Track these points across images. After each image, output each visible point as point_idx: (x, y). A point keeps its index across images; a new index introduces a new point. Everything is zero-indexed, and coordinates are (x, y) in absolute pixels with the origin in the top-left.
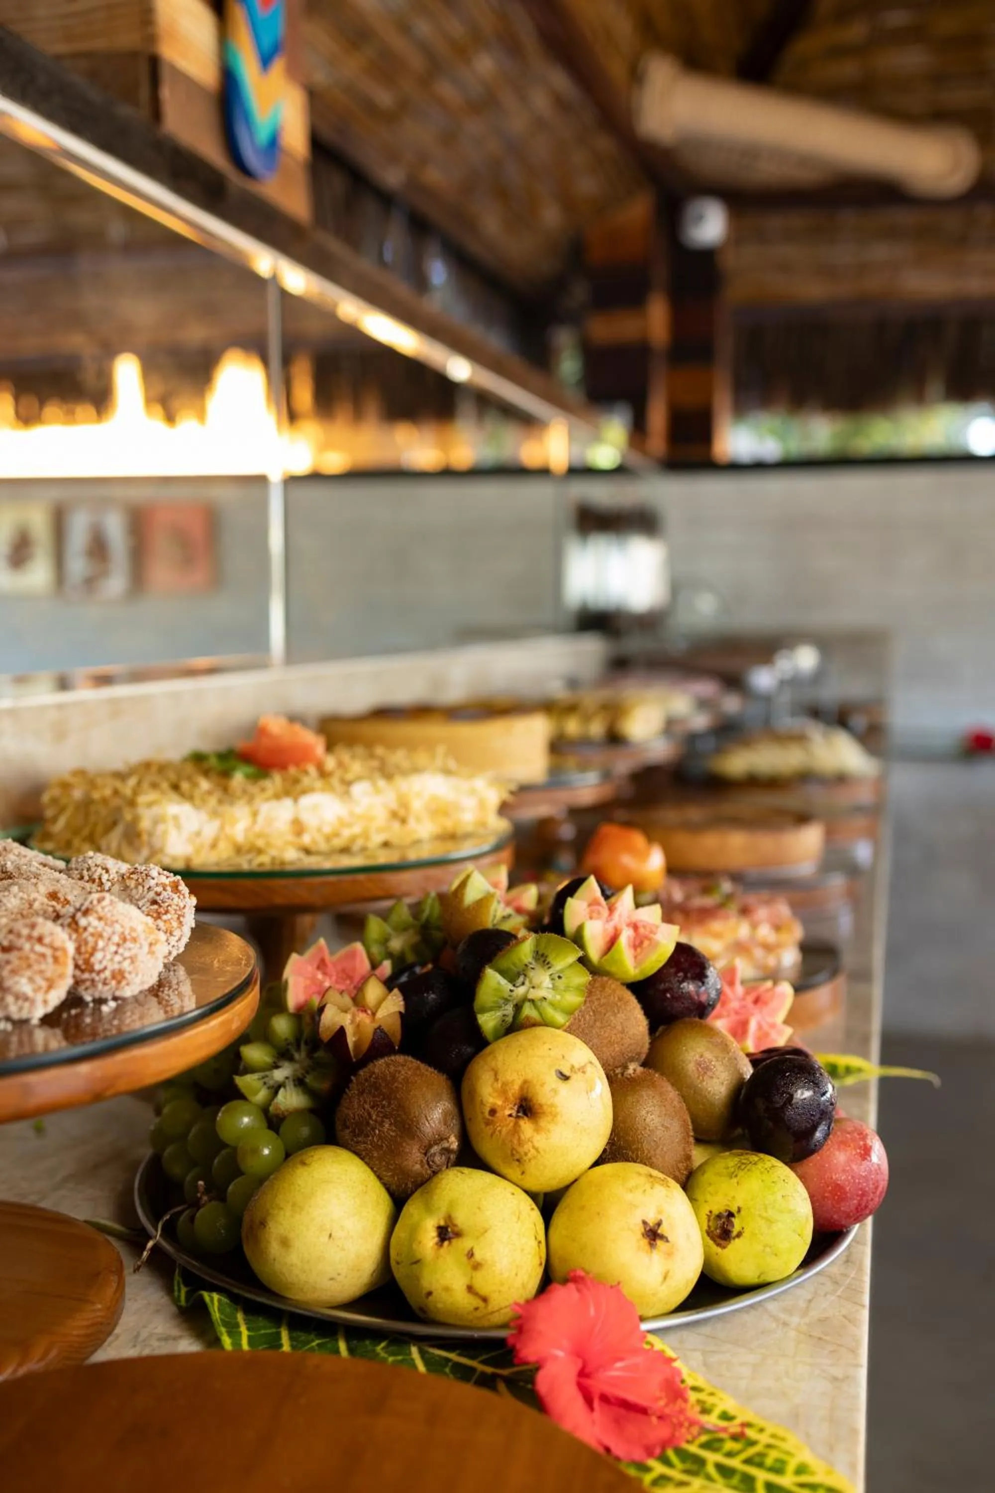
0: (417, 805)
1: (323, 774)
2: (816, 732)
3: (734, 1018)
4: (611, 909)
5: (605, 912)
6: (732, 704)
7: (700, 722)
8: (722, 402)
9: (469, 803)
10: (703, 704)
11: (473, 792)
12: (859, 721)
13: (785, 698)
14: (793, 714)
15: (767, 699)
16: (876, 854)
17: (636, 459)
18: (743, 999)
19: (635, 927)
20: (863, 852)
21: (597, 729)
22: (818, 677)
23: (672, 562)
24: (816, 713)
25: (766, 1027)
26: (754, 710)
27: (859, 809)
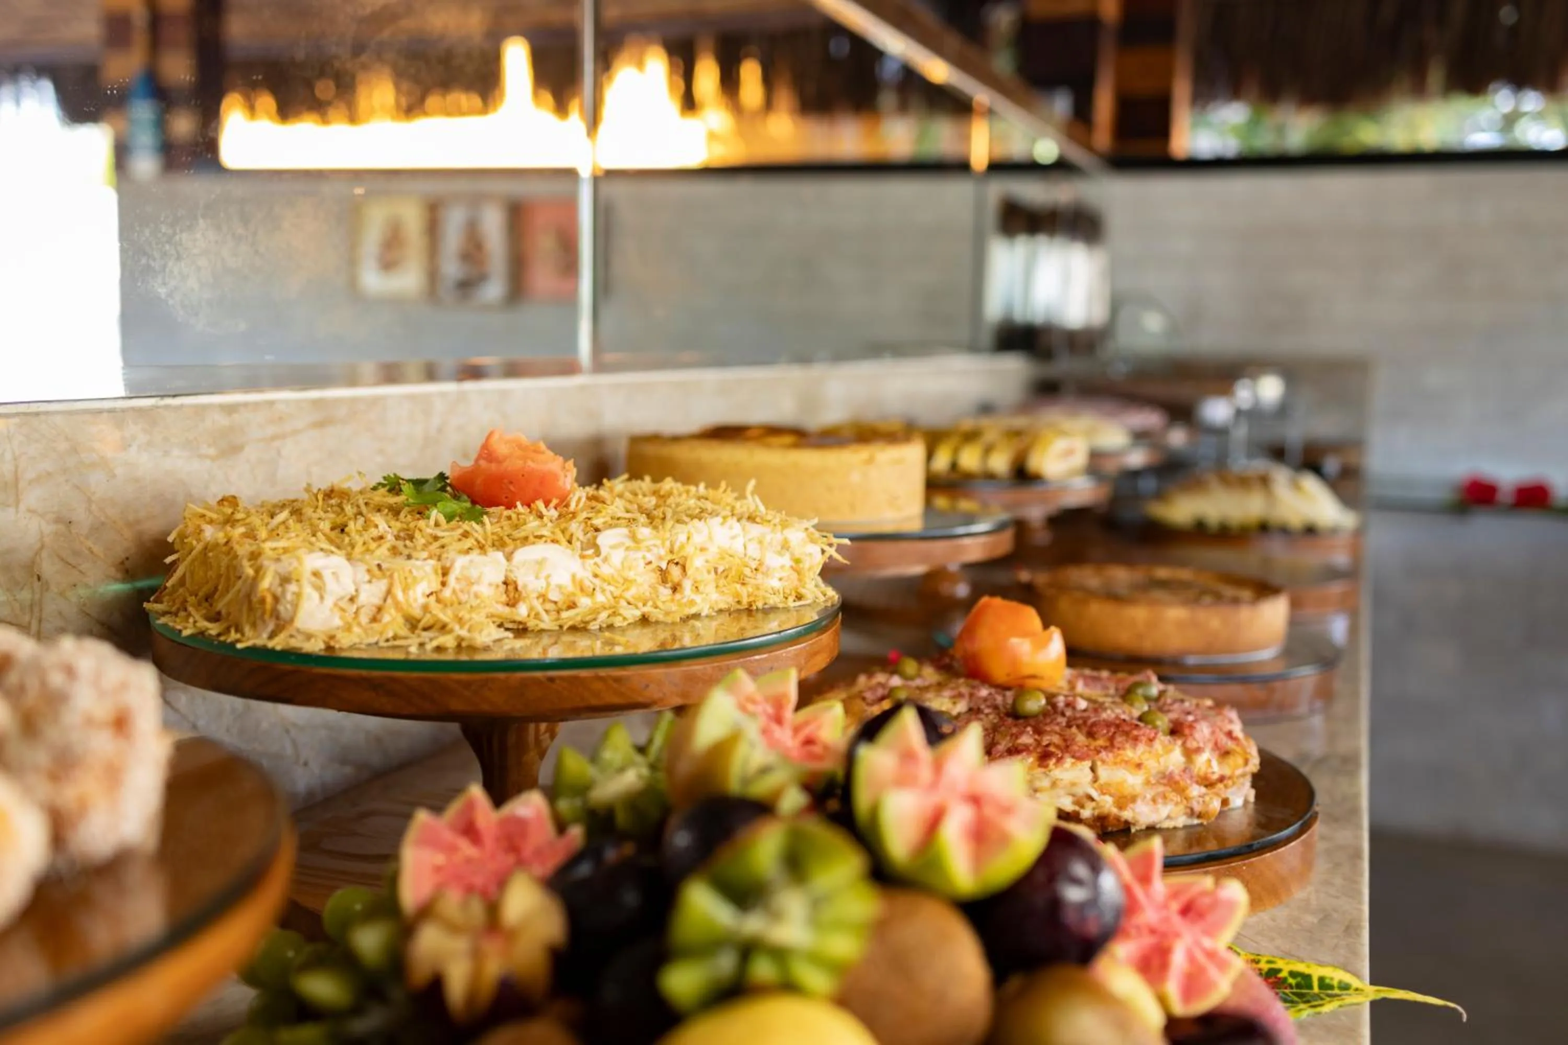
0: (697, 563)
1: (565, 514)
2: (1281, 476)
3: (1148, 941)
4: (938, 767)
5: (925, 772)
6: (1177, 438)
7: (1137, 458)
8: (1182, 90)
9: (778, 562)
10: (1140, 436)
11: (785, 546)
12: (1332, 465)
13: (1241, 433)
14: (1250, 455)
15: (1221, 432)
16: (1353, 631)
17: (1077, 155)
18: (1165, 906)
19: (975, 800)
20: (1338, 628)
21: (1000, 463)
22: (1283, 410)
23: (1113, 271)
24: (1278, 453)
25: (1201, 958)
26: (1207, 447)
27: (1332, 574)
